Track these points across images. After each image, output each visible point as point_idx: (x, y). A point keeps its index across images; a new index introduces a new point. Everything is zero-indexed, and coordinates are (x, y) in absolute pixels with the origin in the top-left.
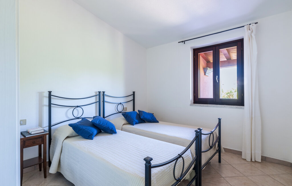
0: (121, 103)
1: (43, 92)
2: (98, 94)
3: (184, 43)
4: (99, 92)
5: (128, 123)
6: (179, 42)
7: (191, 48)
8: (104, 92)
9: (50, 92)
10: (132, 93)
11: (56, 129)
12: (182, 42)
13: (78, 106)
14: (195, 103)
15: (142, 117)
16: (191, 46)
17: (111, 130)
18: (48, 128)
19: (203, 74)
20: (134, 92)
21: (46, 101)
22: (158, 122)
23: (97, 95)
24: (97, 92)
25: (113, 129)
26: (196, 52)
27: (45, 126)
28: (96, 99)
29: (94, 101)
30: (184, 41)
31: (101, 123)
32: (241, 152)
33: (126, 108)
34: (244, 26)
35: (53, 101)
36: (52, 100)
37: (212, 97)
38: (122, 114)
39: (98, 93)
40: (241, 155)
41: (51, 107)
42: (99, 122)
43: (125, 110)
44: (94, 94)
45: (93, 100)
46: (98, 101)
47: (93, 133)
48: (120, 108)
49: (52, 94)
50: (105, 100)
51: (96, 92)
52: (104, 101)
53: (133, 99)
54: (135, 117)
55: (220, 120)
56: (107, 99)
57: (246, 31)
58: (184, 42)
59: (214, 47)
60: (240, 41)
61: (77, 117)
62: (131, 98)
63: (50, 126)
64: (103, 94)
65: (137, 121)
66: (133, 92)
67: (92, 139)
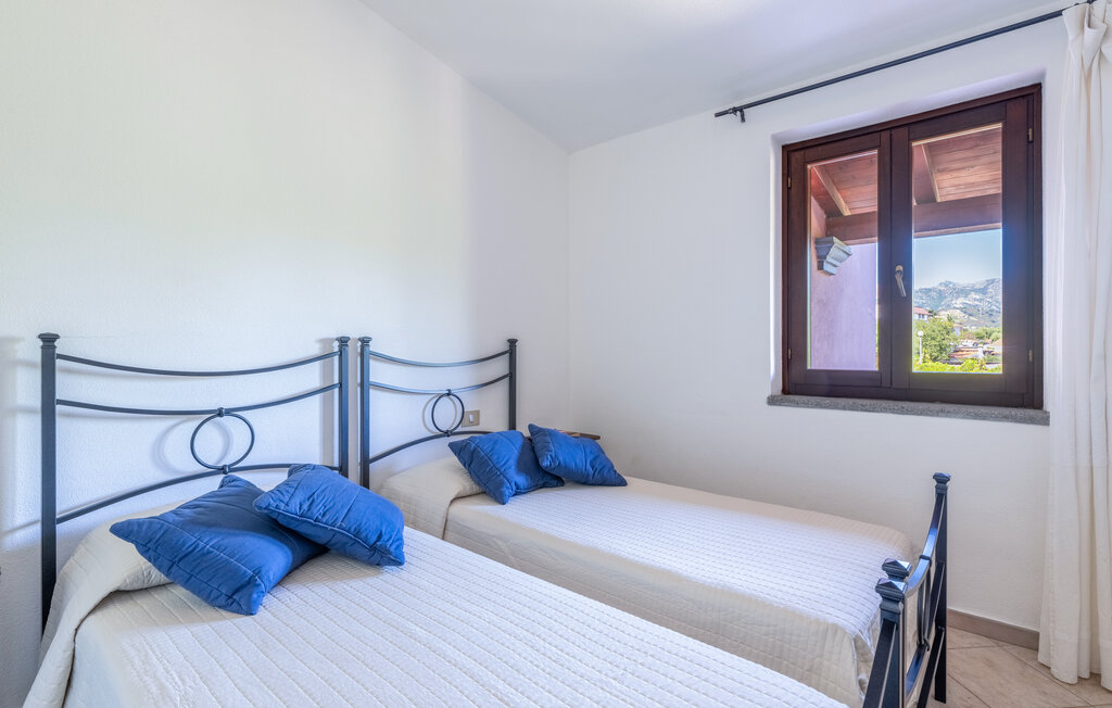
0: (449, 394)
1: (14, 340)
2: (336, 349)
3: (743, 120)
4: (343, 341)
5: (476, 489)
6: (718, 115)
7: (775, 138)
8: (365, 342)
9: (49, 340)
10: (505, 347)
11: (80, 537)
12: (735, 110)
13: (220, 409)
14: (789, 394)
15: (545, 463)
16: (774, 132)
17: (373, 548)
18: (37, 529)
19: (815, 264)
20: (512, 343)
21: (26, 388)
22: (622, 483)
23: (329, 355)
24: (332, 340)
25: (385, 537)
26: (797, 157)
27: (20, 520)
28: (326, 373)
29: (316, 384)
30: (741, 109)
31: (317, 511)
32: (1035, 636)
33: (477, 414)
34: (1058, 14)
35: (66, 387)
36: (60, 378)
37: (875, 367)
38: (451, 446)
39: (336, 345)
40: (1037, 650)
41: (58, 419)
42: (305, 507)
43: (471, 424)
44: (316, 350)
45: (312, 377)
46: (336, 381)
47: (258, 572)
48: (447, 415)
49: (61, 347)
50: (373, 378)
51: (325, 342)
52: (364, 385)
53: (507, 372)
54: (513, 462)
55: (942, 481)
56: (379, 372)
57: (1071, 37)
58: (739, 110)
59: (885, 136)
60: (1023, 97)
61: (220, 465)
62: (500, 367)
63: (49, 520)
64: (362, 348)
65: (521, 480)
66: (509, 341)
67: (249, 611)
